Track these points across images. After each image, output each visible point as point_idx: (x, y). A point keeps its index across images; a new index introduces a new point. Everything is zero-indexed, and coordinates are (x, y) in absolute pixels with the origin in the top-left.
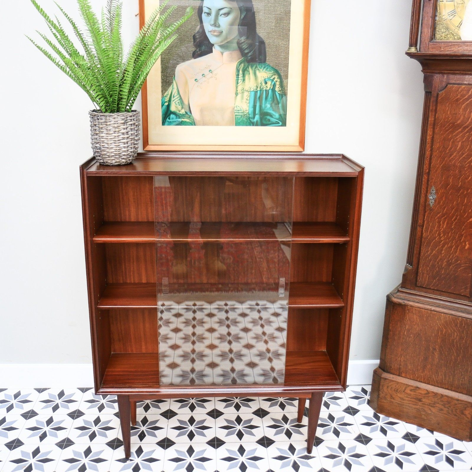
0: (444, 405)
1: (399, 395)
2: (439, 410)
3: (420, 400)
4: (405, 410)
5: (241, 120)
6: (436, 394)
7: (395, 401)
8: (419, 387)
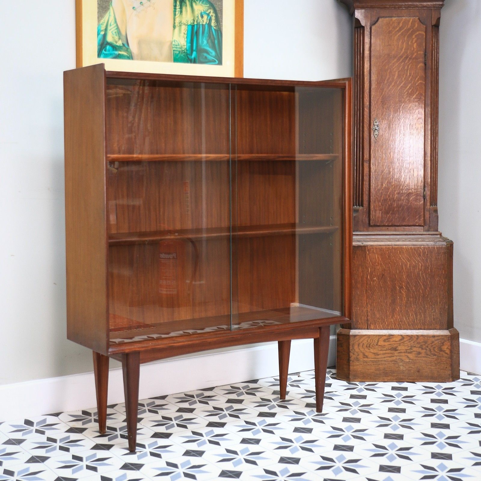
0: (421, 347)
1: (372, 350)
2: (417, 354)
3: (395, 349)
4: (381, 366)
5: (179, 56)
6: (411, 337)
7: (369, 360)
8: (392, 334)
